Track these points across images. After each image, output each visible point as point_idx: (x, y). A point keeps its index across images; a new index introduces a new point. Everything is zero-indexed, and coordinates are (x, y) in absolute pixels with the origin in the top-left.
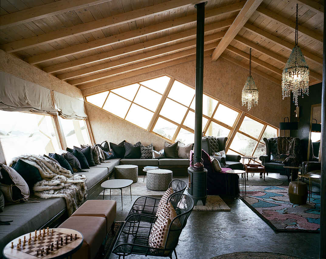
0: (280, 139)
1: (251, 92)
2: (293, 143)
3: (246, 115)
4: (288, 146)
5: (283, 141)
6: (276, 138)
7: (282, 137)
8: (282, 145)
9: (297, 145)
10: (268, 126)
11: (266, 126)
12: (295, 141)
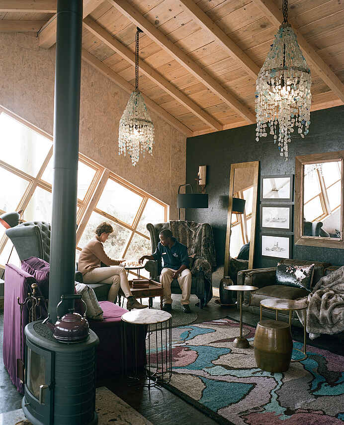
0: (174, 224)
1: (142, 126)
2: (200, 234)
3: (110, 177)
4: (189, 238)
5: (180, 230)
6: (168, 224)
7: (178, 222)
8: (179, 236)
9: (207, 236)
10: (149, 199)
11: (147, 200)
12: (205, 230)
